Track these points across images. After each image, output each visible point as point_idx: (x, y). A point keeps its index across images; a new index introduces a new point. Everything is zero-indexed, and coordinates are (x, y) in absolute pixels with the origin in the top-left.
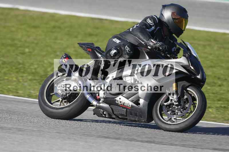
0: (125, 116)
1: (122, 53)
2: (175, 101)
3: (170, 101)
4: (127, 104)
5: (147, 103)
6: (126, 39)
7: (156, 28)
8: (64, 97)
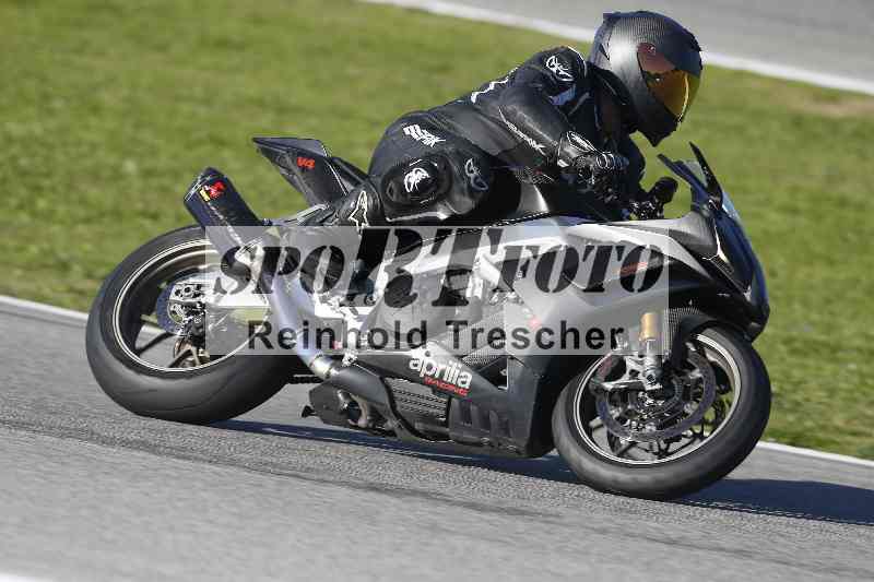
0: (441, 422)
1: (450, 187)
2: (649, 378)
3: (627, 375)
4: (456, 377)
5: (536, 378)
7: (580, 97)
8: (196, 334)
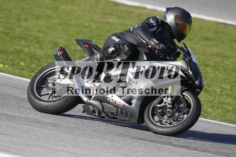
0: (116, 114)
1: (120, 53)
2: (169, 104)
3: (164, 103)
4: (119, 103)
5: (140, 103)
6: (125, 37)
7: (158, 29)
